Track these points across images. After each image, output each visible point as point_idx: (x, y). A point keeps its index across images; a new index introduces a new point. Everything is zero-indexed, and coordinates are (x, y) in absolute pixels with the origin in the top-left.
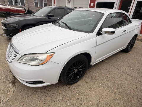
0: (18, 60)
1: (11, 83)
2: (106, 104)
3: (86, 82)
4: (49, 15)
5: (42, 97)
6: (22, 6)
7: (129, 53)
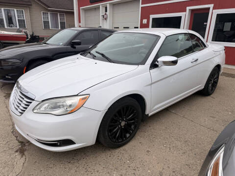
0: (33, 110)
1: (17, 151)
2: (174, 172)
3: (140, 143)
4: (73, 42)
5: (70, 169)
6: (21, 29)
7: (212, 96)
